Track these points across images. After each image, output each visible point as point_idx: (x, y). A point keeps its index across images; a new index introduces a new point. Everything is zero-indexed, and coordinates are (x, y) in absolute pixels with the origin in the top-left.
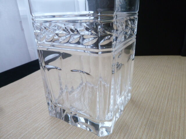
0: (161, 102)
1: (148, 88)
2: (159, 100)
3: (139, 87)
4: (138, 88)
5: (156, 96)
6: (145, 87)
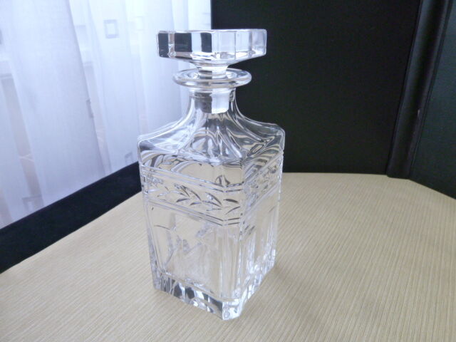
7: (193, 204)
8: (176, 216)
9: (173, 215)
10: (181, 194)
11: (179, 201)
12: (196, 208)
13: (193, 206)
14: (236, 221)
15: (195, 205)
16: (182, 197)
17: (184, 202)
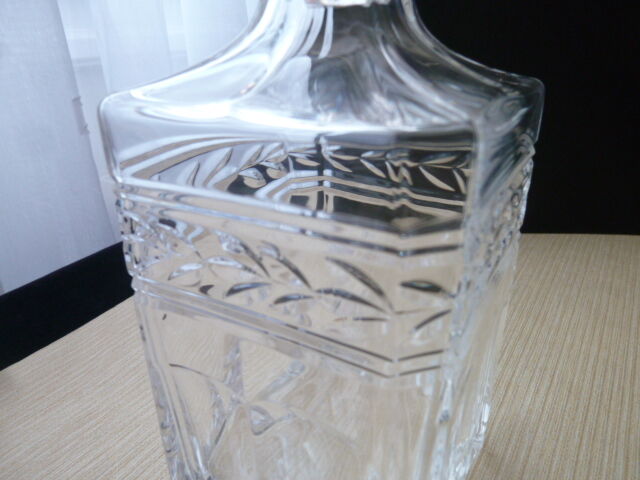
0: (601, 470)
1: (547, 395)
2: (591, 459)
3: (511, 388)
4: (510, 392)
5: (581, 439)
6: (537, 391)
7: (284, 299)
8: (243, 345)
9: (233, 344)
10: (246, 269)
11: (232, 291)
12: (291, 314)
13: (281, 306)
14: (432, 361)
15: (288, 305)
16: (246, 278)
17: (254, 293)
